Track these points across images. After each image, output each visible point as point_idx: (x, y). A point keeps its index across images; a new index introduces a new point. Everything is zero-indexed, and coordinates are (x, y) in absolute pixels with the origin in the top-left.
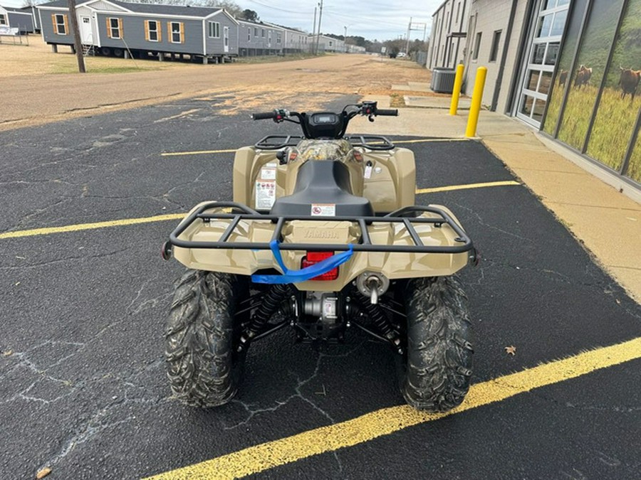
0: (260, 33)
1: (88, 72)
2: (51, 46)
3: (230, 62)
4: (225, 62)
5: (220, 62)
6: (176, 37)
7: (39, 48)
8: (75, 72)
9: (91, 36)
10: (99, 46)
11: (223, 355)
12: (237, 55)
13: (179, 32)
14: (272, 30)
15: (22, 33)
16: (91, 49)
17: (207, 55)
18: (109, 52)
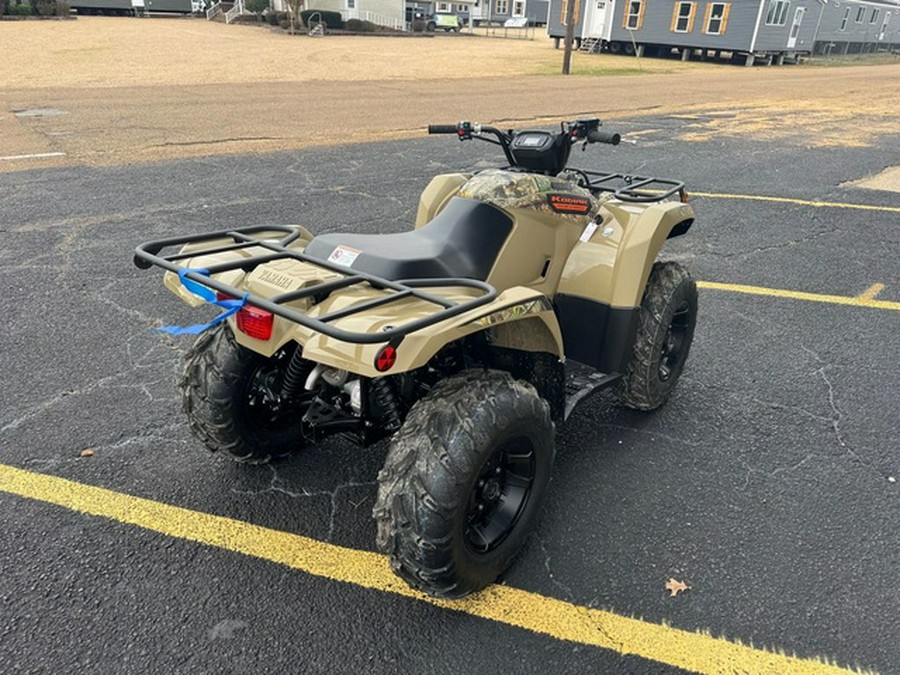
0: (867, 15)
1: (572, 74)
2: (553, 40)
3: (794, 64)
4: (784, 63)
5: (775, 62)
6: (715, 26)
7: (541, 41)
8: (558, 74)
9: (602, 27)
10: (609, 40)
11: (219, 401)
12: (809, 53)
13: (721, 18)
14: (893, 10)
15: (530, 24)
16: (598, 44)
17: (755, 51)
18: (618, 47)
